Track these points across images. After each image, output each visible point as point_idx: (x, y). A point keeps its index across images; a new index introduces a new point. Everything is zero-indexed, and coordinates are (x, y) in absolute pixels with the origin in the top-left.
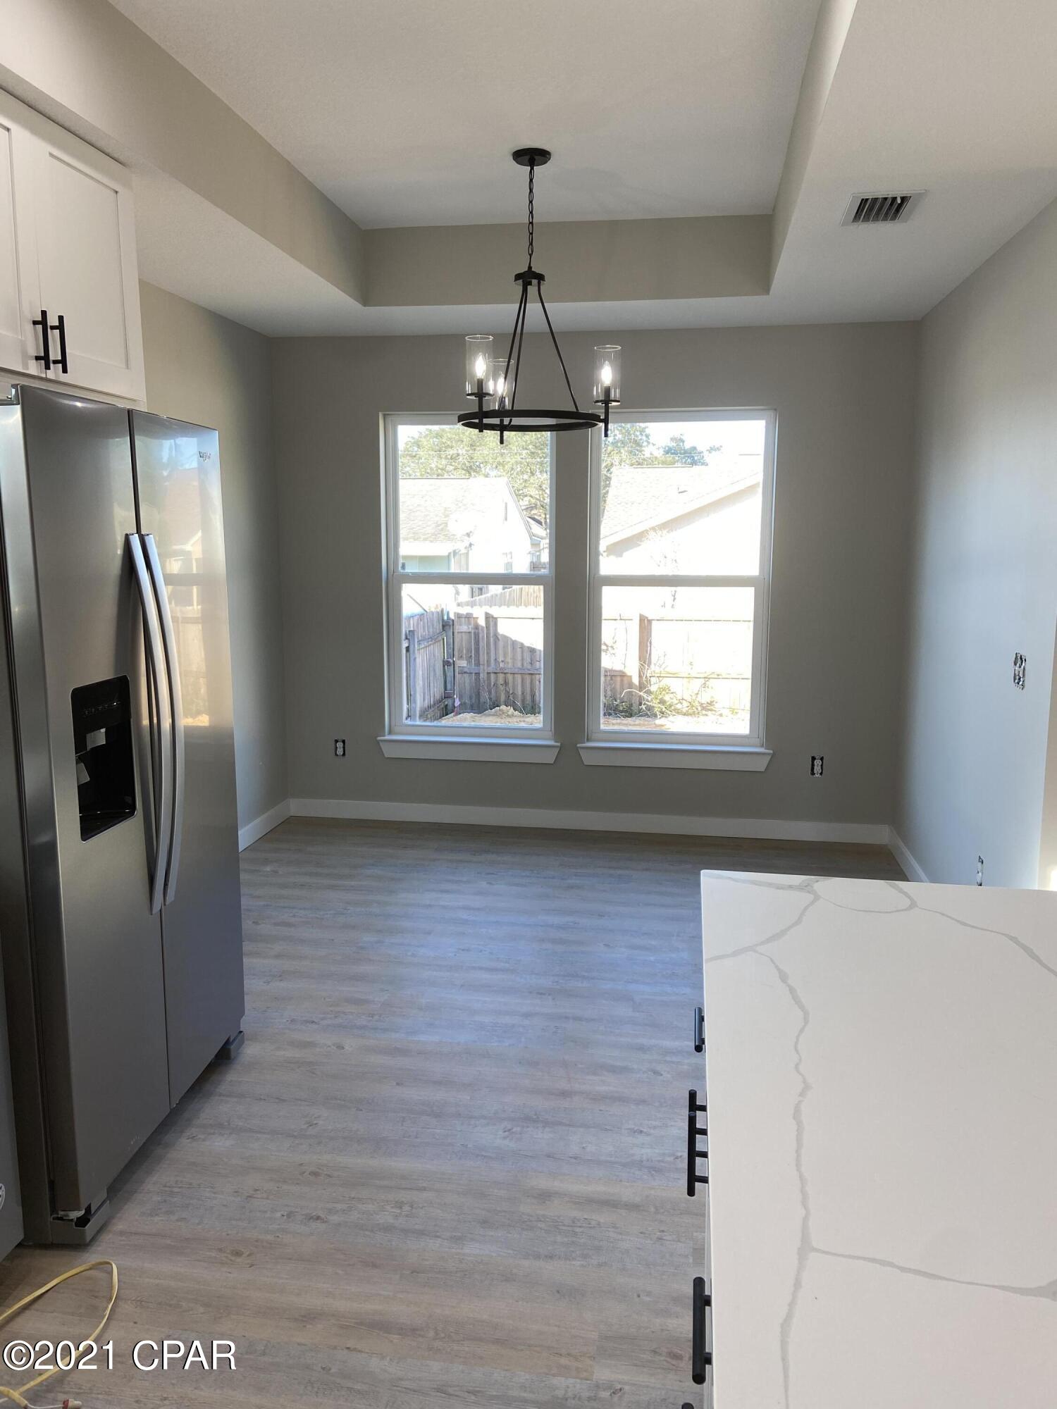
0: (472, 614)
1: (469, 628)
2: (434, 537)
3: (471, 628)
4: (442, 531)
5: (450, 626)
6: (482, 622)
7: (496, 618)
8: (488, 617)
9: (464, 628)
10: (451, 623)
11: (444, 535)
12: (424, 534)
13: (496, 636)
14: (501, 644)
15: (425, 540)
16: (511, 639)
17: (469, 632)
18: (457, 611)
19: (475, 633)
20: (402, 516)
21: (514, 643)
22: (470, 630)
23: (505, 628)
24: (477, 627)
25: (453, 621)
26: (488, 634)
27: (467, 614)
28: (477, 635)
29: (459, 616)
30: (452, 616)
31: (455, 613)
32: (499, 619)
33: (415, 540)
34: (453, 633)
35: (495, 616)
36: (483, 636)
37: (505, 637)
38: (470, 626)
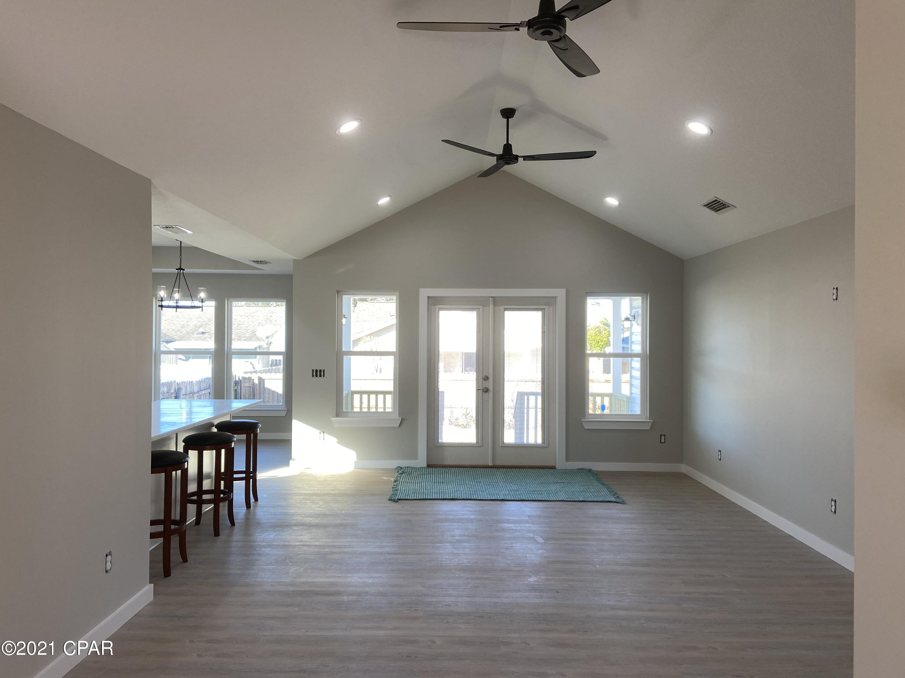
0: (251, 377)
1: (249, 384)
2: (250, 339)
3: (251, 385)
4: (253, 336)
5: (239, 383)
6: (256, 381)
7: (264, 379)
8: (260, 379)
9: (247, 385)
10: (240, 382)
11: (256, 338)
12: (245, 337)
13: (264, 388)
14: (267, 392)
15: (244, 340)
16: (271, 390)
17: (250, 387)
18: (243, 376)
19: (253, 387)
20: (234, 327)
21: (274, 392)
22: (250, 385)
23: (268, 385)
24: (254, 384)
25: (241, 381)
26: (260, 388)
27: (249, 377)
28: (253, 388)
29: (244, 378)
30: (241, 379)
31: (242, 377)
32: (265, 380)
33: (239, 340)
34: (241, 387)
35: (263, 378)
36: (257, 389)
37: (269, 390)
38: (250, 384)
